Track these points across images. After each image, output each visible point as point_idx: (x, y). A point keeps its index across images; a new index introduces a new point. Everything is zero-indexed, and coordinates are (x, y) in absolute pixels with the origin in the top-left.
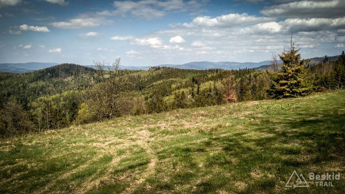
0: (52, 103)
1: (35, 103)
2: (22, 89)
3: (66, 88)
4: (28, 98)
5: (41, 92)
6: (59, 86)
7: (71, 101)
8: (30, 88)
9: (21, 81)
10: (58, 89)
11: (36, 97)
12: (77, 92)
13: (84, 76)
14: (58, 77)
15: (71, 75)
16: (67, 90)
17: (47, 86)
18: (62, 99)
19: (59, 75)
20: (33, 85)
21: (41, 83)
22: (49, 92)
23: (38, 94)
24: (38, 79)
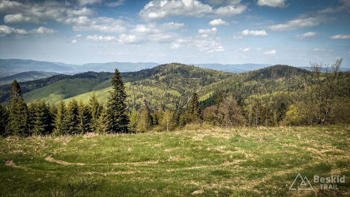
0: (262, 101)
1: (247, 100)
2: (238, 87)
3: (277, 89)
4: (242, 95)
5: (253, 91)
6: (269, 86)
7: (279, 102)
8: (244, 86)
9: (238, 80)
10: (268, 89)
11: (249, 94)
12: (286, 93)
13: (296, 77)
14: (269, 78)
15: (282, 76)
16: (277, 91)
17: (259, 85)
18: (271, 99)
19: (271, 75)
20: (247, 84)
21: (254, 82)
22: (261, 91)
23: (251, 92)
24: (252, 79)
